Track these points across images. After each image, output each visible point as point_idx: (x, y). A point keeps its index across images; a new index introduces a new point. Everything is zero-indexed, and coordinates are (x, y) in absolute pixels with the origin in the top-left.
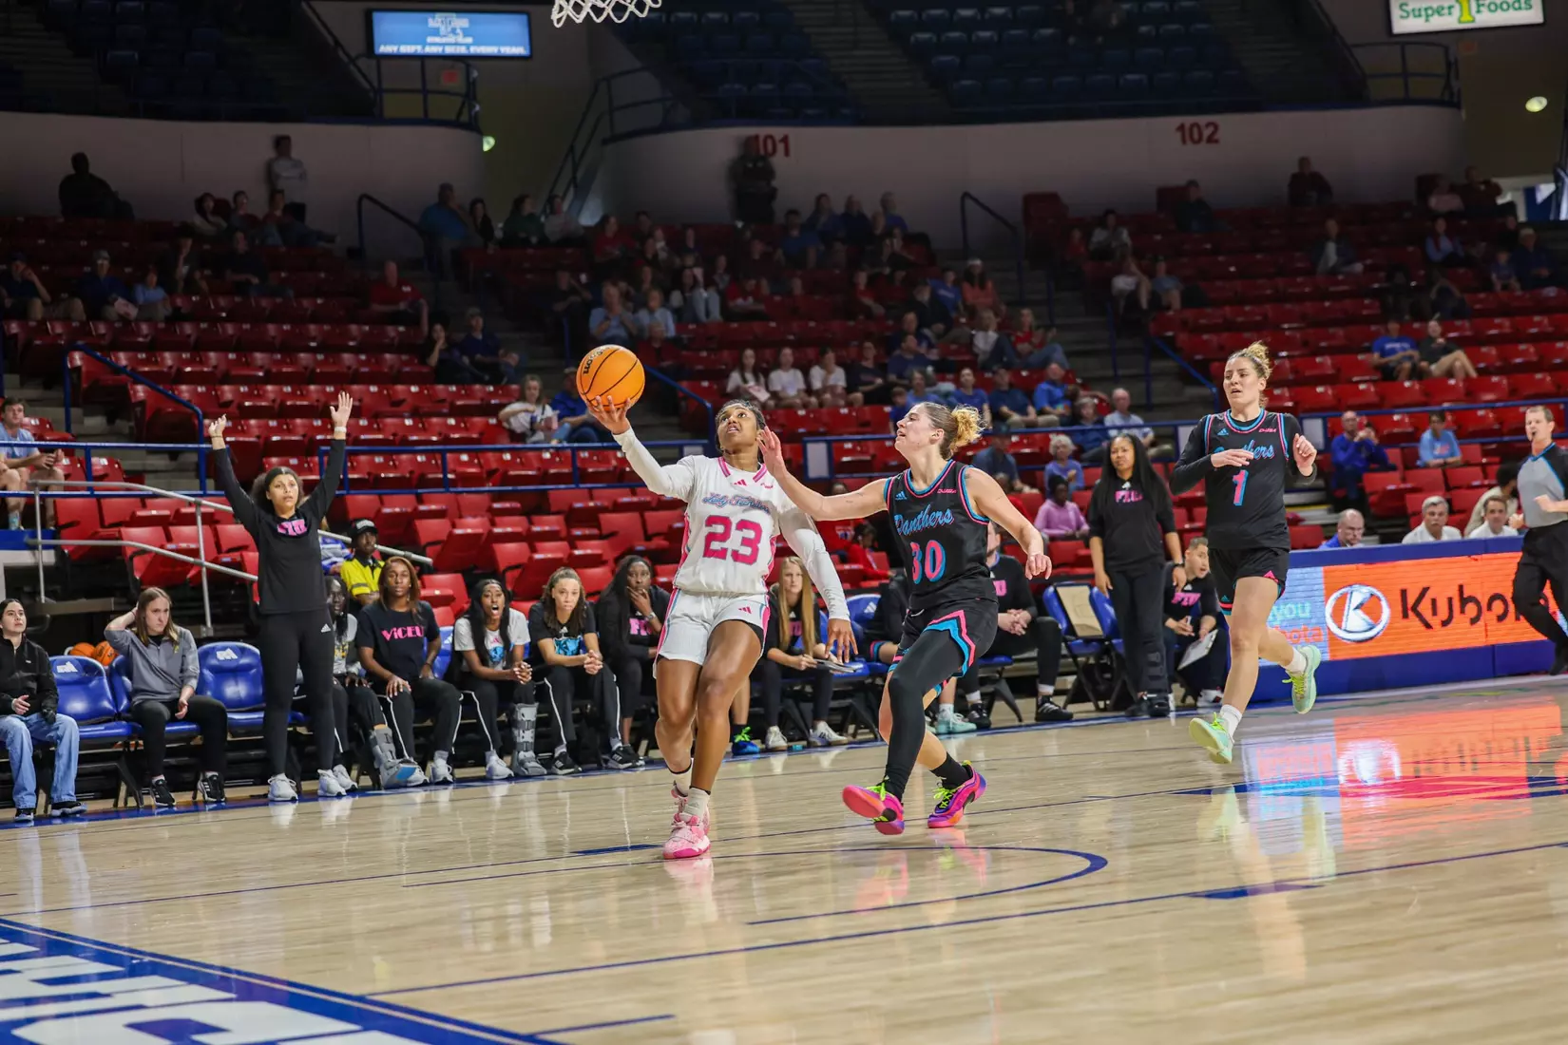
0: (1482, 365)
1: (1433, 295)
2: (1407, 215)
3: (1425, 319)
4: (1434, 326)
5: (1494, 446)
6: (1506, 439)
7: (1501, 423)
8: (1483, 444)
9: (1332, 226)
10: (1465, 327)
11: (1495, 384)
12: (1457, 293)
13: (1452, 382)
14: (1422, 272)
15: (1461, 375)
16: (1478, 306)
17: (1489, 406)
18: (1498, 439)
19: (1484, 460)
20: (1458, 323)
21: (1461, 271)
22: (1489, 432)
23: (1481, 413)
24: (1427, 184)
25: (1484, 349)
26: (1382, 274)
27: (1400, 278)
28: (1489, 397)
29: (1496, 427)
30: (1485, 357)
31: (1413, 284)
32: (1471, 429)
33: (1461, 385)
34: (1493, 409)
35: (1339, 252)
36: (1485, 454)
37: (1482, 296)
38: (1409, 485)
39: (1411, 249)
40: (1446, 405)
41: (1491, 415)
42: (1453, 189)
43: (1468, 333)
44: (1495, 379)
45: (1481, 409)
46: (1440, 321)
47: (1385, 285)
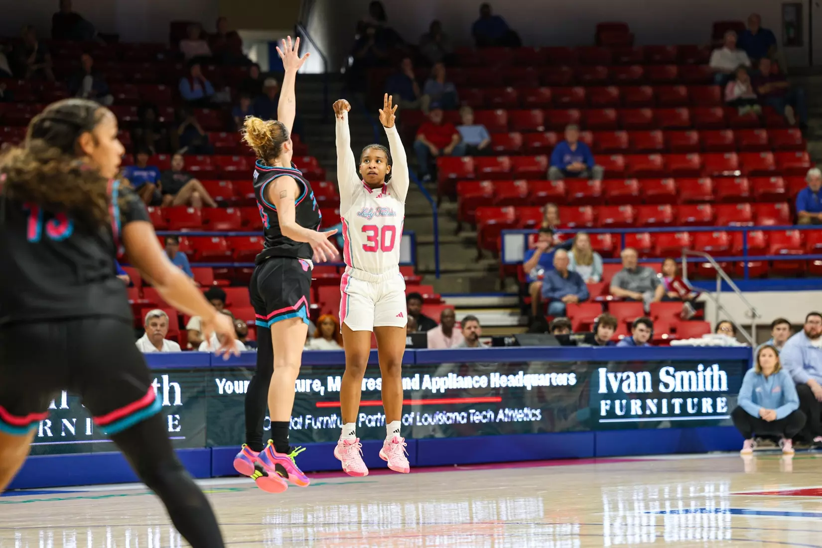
0: (219, 198)
1: (181, 130)
2: (160, 56)
3: (171, 152)
4: (178, 161)
5: (225, 271)
6: (236, 264)
7: (233, 251)
8: (214, 268)
9: (87, 61)
10: (206, 162)
11: (231, 215)
12: (202, 132)
13: (191, 210)
14: (170, 110)
15: (198, 204)
16: (218, 144)
17: (224, 235)
18: (229, 264)
19: (215, 283)
20: (200, 158)
21: (206, 111)
22: (223, 258)
23: (215, 240)
24: (180, 30)
25: (222, 184)
26: (134, 109)
27: (150, 114)
28: (223, 226)
29: (228, 253)
30: (221, 192)
31: (162, 119)
32: (205, 254)
33: (199, 213)
34: (227, 237)
35: (94, 86)
36: (217, 277)
37: (223, 135)
38: (146, 301)
39: (162, 87)
40: (184, 231)
41: (224, 243)
42: (203, 36)
43: (209, 168)
44: (230, 211)
45: (215, 236)
46: (184, 156)
47: (136, 119)
